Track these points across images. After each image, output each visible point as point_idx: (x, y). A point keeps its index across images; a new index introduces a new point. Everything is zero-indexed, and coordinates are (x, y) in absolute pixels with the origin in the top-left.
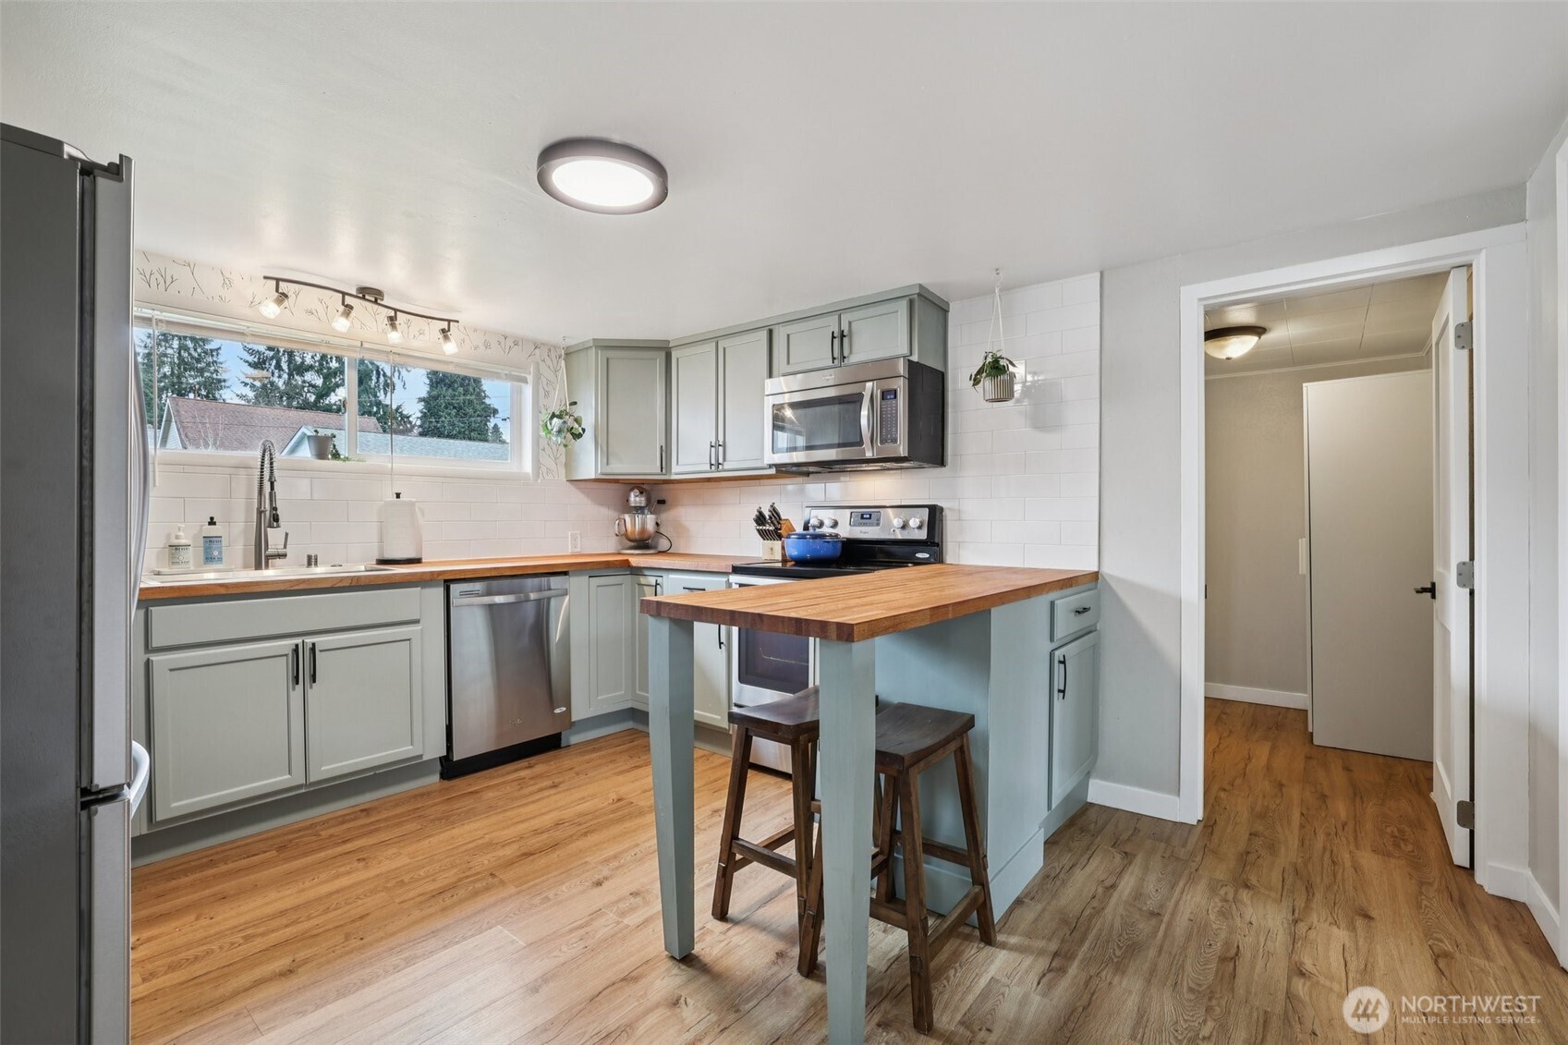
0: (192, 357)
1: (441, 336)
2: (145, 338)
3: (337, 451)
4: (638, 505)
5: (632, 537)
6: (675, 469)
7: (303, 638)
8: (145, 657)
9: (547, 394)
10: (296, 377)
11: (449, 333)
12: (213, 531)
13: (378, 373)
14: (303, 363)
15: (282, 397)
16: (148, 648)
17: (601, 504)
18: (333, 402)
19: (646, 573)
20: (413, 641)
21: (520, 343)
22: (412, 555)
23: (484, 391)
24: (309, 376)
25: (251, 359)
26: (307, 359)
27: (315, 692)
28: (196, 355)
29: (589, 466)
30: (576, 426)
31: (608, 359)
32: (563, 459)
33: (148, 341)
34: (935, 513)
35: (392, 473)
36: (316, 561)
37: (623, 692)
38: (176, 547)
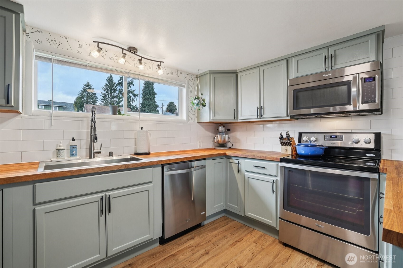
0: (90, 95)
1: (157, 68)
2: (81, 91)
3: (120, 112)
4: (222, 131)
5: (220, 143)
6: (240, 117)
7: (105, 192)
8: (32, 208)
9: (191, 92)
10: (112, 99)
11: (160, 67)
12: (73, 143)
13: (131, 98)
14: (114, 96)
15: (109, 104)
16: (35, 204)
17: (208, 131)
18: (120, 105)
19: (233, 158)
20: (150, 191)
21: (182, 73)
22: (146, 151)
23: (155, 101)
24: (115, 99)
25: (102, 95)
26: (115, 95)
27: (109, 217)
28: (91, 95)
29: (207, 117)
30: (203, 102)
31: (214, 77)
32: (196, 115)
33: (81, 92)
34: (378, 136)
35: (139, 120)
36: (112, 154)
37: (222, 203)
38: (59, 150)
